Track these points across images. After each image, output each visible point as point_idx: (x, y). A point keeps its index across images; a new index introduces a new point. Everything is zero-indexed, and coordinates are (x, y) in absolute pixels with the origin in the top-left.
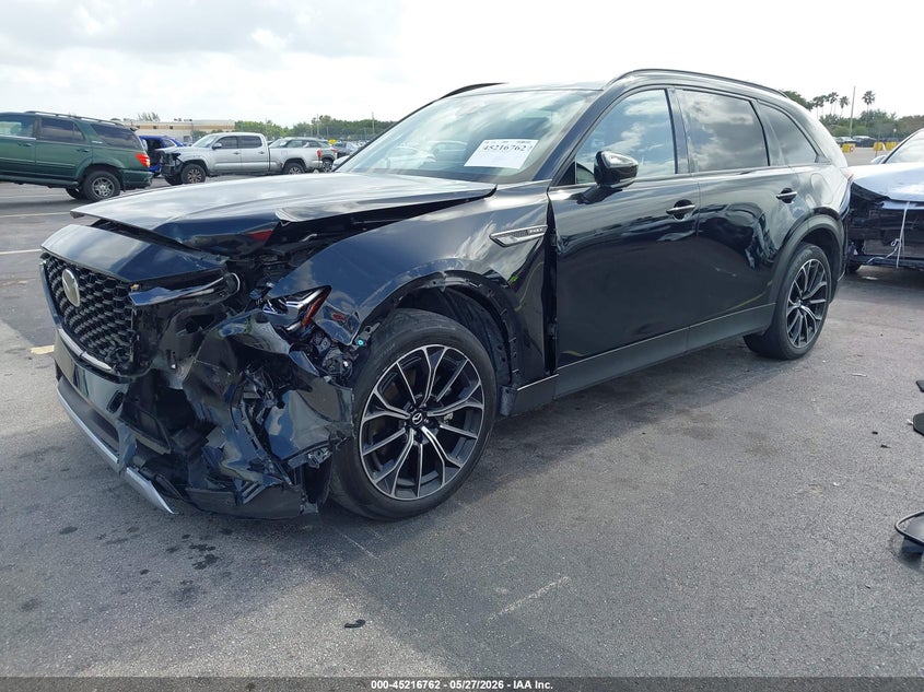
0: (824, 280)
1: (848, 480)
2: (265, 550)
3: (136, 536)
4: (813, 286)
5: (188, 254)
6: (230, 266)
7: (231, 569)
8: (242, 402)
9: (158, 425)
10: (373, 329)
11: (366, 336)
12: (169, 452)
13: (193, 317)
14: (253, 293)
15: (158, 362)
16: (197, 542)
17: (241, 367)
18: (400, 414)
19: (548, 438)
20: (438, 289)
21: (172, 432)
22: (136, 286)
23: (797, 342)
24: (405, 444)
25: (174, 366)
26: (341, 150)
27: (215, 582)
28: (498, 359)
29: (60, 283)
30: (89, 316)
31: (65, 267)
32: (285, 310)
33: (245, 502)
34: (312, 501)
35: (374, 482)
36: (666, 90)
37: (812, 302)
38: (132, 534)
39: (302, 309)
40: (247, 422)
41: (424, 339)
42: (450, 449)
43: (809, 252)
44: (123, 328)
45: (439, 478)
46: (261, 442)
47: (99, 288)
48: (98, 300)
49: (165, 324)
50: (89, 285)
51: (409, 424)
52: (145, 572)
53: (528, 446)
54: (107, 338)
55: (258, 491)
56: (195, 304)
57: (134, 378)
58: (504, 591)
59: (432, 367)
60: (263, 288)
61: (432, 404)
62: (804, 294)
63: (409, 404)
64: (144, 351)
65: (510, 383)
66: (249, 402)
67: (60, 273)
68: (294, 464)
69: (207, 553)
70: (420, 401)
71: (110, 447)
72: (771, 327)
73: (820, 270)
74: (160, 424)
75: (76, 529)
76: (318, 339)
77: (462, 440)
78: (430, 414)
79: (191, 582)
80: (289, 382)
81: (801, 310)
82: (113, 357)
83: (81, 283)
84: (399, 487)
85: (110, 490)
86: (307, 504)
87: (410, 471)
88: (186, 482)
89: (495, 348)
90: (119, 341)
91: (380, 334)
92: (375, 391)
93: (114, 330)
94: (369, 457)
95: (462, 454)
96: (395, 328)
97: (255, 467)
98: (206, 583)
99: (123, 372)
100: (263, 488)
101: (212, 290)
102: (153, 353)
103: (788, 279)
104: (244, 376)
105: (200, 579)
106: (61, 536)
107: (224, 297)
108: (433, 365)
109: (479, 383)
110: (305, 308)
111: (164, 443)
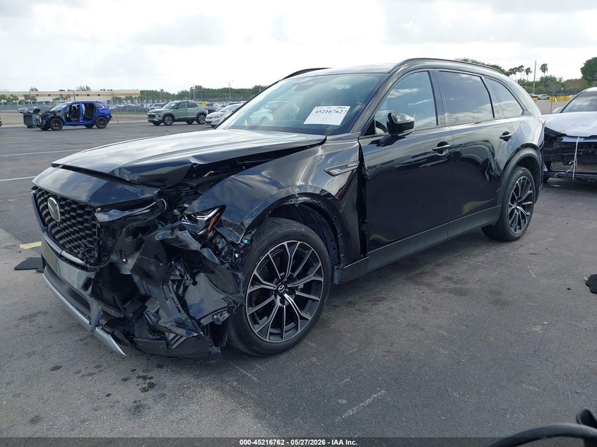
0: (530, 189)
1: (557, 321)
2: (186, 379)
3: (102, 371)
4: (524, 193)
5: (133, 188)
6: (160, 194)
7: (165, 391)
8: (170, 282)
9: (114, 298)
10: (253, 232)
11: (249, 237)
12: (122, 316)
13: (137, 228)
14: (175, 211)
15: (114, 257)
16: (142, 374)
17: (169, 260)
18: (270, 286)
19: (362, 297)
20: (293, 205)
21: (124, 302)
22: (99, 209)
23: (515, 230)
24: (274, 306)
25: (124, 260)
26: (210, 108)
27: (155, 401)
28: (331, 248)
29: (46, 207)
30: (66, 228)
31: (49, 196)
32: (196, 221)
33: (173, 347)
34: (216, 346)
35: (256, 332)
36: (428, 71)
37: (524, 204)
38: (98, 369)
39: (207, 220)
40: (173, 295)
41: (286, 237)
42: (302, 308)
43: (521, 172)
44: (90, 236)
45: (296, 328)
46: (183, 308)
47: (73, 210)
48: (74, 217)
49: (119, 233)
50: (67, 208)
51: (277, 292)
52: (108, 395)
53: (350, 303)
54: (79, 242)
55: (182, 340)
56: (138, 220)
57: (98, 268)
58: (344, 402)
59: (291, 255)
60: (181, 207)
61: (291, 279)
62: (519, 199)
63: (276, 279)
64: (104, 251)
65: (339, 263)
66: (173, 281)
67: (46, 200)
68: (205, 322)
69: (148, 381)
70: (283, 277)
71: (82, 313)
72: (499, 220)
73: (528, 183)
74: (115, 297)
75: (61, 367)
76: (218, 240)
77: (310, 301)
78: (289, 286)
79: (140, 401)
80: (200, 268)
81: (517, 209)
82: (83, 255)
83: (61, 206)
84: (271, 334)
85: (81, 340)
86: (214, 347)
87: (277, 323)
88: (133, 335)
89: (328, 240)
90: (87, 244)
91: (258, 235)
92: (255, 272)
93: (84, 237)
94: (252, 315)
95: (310, 311)
96: (267, 231)
97: (180, 324)
98: (150, 402)
99: (91, 264)
100: (184, 338)
101: (149, 210)
102: (110, 252)
103: (508, 190)
104: (171, 266)
105: (145, 399)
106: (52, 372)
107: (157, 215)
108: (291, 253)
109: (320, 264)
110: (209, 219)
111: (118, 309)
